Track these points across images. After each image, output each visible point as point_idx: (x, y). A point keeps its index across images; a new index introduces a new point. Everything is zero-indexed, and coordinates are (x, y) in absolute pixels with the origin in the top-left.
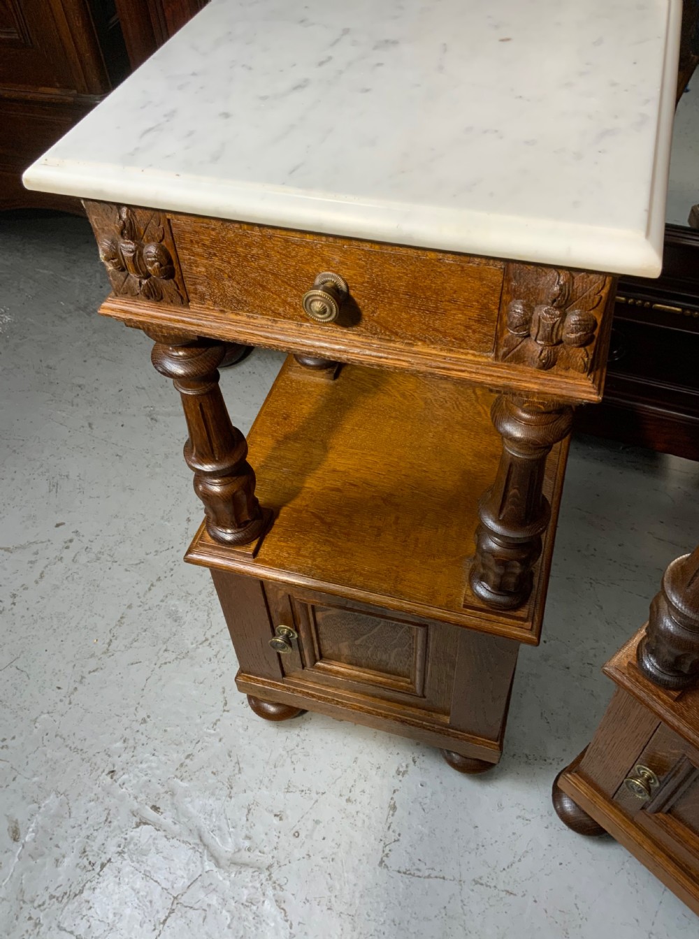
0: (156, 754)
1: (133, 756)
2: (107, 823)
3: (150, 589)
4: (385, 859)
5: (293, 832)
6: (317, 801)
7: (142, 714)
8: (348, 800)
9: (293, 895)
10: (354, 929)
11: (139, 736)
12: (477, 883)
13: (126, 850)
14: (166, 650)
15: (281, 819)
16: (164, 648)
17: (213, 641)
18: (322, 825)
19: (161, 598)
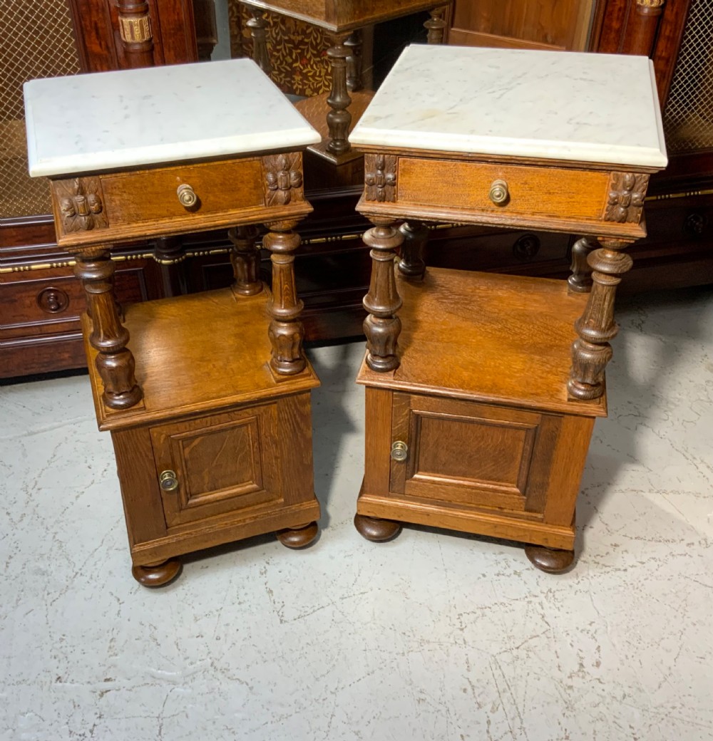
0: (85, 651)
1: (68, 662)
2: (77, 708)
3: (7, 566)
4: (282, 618)
5: (215, 638)
6: (219, 615)
7: (57, 637)
8: (240, 603)
9: (237, 668)
10: (287, 662)
11: (64, 650)
12: (342, 599)
13: (103, 713)
14: (48, 594)
15: (202, 637)
16: (46, 592)
17: (83, 571)
18: (231, 625)
19: (21, 567)
